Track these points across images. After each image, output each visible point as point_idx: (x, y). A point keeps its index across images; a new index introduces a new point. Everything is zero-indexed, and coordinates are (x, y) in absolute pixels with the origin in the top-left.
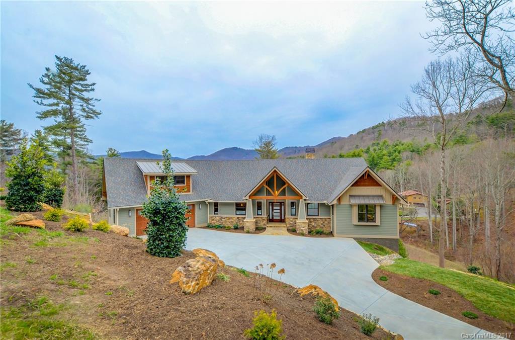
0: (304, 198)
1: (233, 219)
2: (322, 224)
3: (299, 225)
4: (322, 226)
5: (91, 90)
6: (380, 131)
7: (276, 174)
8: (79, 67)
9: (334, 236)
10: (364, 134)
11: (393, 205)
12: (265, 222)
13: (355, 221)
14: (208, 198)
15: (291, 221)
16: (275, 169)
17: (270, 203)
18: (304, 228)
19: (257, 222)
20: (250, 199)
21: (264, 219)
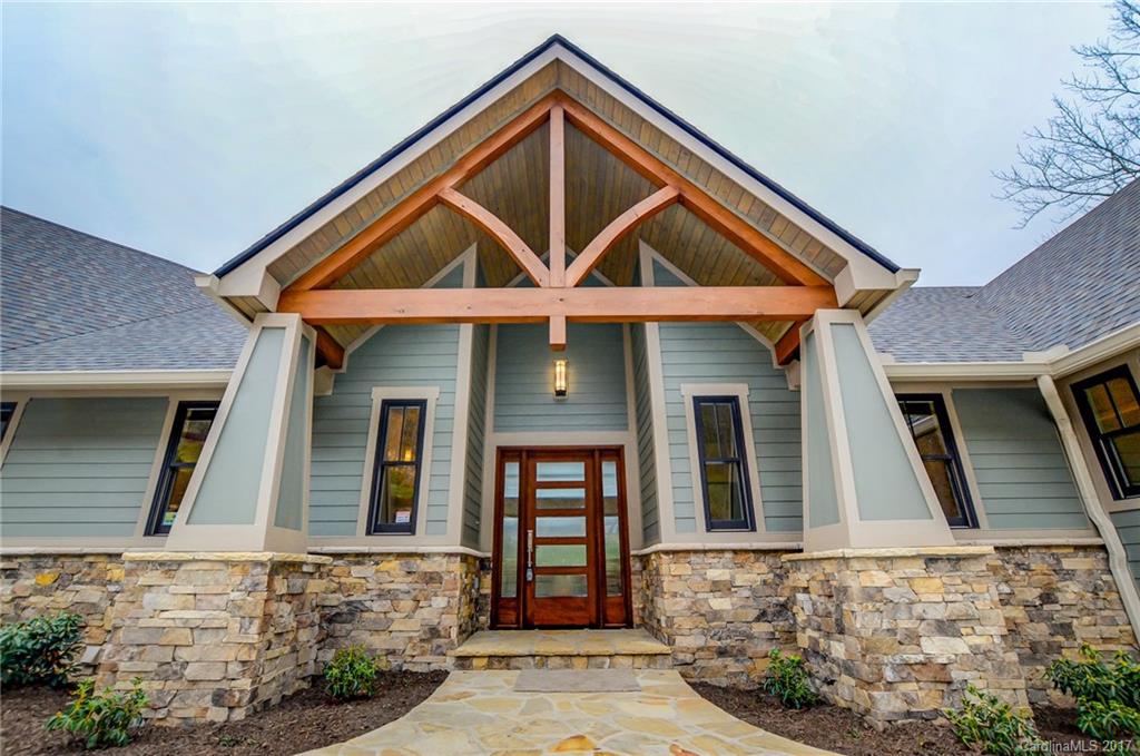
12: (444, 608)
15: (716, 587)
17: (505, 454)
18: (961, 646)
19: (354, 610)
20: (291, 322)
21: (431, 578)
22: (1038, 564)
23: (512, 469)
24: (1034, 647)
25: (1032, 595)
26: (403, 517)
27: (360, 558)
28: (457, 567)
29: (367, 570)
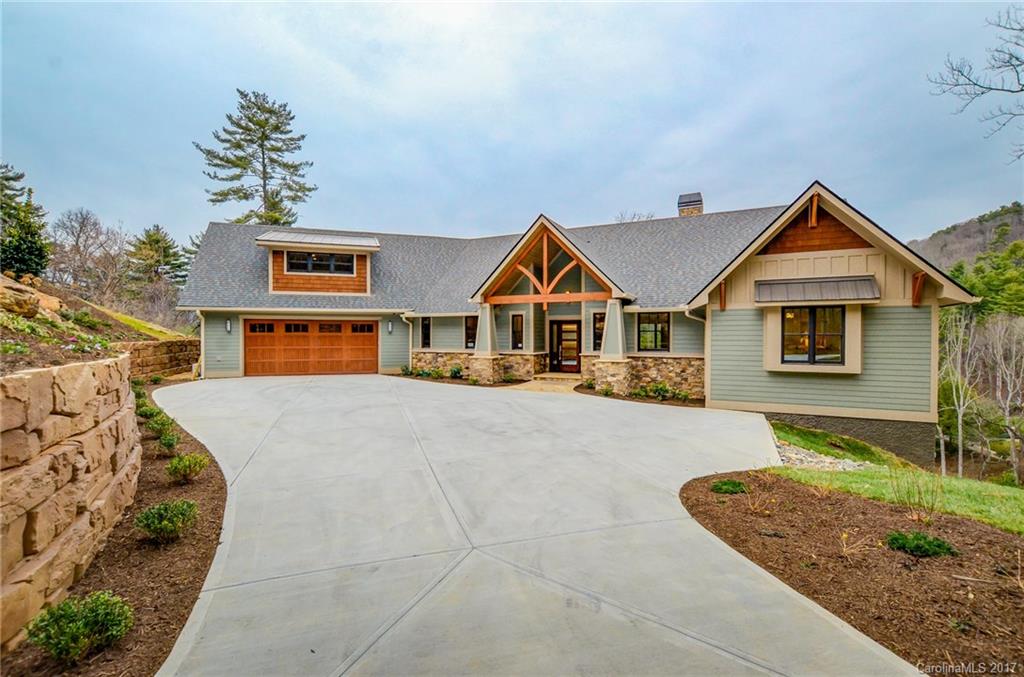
0: (616, 293)
1: (460, 359)
2: (678, 375)
3: (600, 369)
4: (679, 379)
5: (295, 148)
6: (1006, 225)
7: (548, 236)
8: (276, 106)
9: (704, 406)
10: (951, 238)
11: (914, 306)
12: (530, 367)
13: (772, 360)
14: (406, 307)
16: (542, 220)
17: (552, 323)
18: (615, 379)
19: (511, 367)
20: (487, 305)
21: (528, 360)
22: (683, 362)
23: (555, 327)
24: (675, 383)
25: (678, 371)
26: (520, 345)
27: (511, 355)
28: (533, 358)
29: (512, 358)
